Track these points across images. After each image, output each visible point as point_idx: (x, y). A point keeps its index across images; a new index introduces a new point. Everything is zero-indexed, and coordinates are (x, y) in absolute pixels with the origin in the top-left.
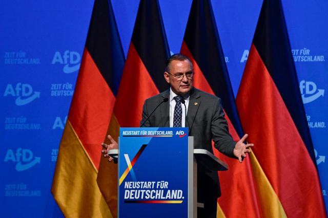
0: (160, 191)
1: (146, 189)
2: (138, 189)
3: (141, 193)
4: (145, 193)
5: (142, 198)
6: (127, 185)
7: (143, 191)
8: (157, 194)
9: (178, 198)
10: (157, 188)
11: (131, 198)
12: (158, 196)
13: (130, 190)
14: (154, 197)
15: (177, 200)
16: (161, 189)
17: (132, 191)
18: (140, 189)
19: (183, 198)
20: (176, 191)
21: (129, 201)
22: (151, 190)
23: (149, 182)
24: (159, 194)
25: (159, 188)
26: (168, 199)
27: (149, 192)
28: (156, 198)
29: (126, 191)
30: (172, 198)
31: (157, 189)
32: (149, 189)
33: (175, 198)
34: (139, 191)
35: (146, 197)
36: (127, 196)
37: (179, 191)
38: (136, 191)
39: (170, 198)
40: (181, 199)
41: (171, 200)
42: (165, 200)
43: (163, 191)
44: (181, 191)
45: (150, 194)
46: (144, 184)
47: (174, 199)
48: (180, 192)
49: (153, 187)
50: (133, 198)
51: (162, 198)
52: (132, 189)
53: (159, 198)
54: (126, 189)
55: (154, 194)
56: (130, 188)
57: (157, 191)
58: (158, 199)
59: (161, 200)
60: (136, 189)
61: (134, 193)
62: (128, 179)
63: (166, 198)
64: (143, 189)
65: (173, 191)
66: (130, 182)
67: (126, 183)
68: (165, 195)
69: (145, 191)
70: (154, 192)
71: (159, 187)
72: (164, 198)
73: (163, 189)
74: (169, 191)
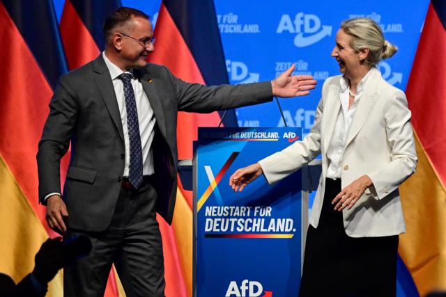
0: (259, 220)
1: (238, 218)
2: (226, 218)
3: (230, 223)
4: (236, 223)
5: (232, 230)
6: (209, 211)
7: (233, 220)
8: (254, 225)
9: (287, 230)
10: (255, 215)
11: (215, 230)
12: (256, 227)
13: (213, 218)
14: (250, 228)
15: (284, 233)
16: (261, 218)
17: (216, 220)
18: (229, 217)
19: (294, 230)
20: (284, 220)
21: (212, 235)
22: (245, 218)
23: (242, 207)
24: (258, 225)
25: (258, 216)
26: (271, 232)
27: (243, 221)
28: (254, 230)
29: (208, 220)
30: (278, 230)
31: (255, 217)
32: (242, 217)
33: (282, 230)
34: (228, 220)
35: (238, 229)
36: (209, 228)
37: (288, 220)
38: (223, 220)
39: (274, 230)
40: (291, 232)
41: (276, 233)
42: (267, 233)
43: (263, 220)
44: (292, 221)
45: (244, 224)
46: (234, 210)
47: (280, 232)
48: (290, 222)
49: (248, 215)
50: (218, 230)
51: (262, 230)
52: (218, 217)
53: (258, 230)
54: (208, 217)
55: (250, 225)
56: (213, 215)
57: (255, 220)
58: (256, 232)
59: (260, 233)
60: (222, 217)
61: (219, 223)
62: (211, 202)
63: (269, 230)
64: (233, 217)
65: (279, 220)
66: (214, 207)
67: (207, 207)
68: (266, 226)
69: (236, 220)
70: (251, 221)
71: (258, 214)
72: (265, 230)
73: (264, 217)
74: (273, 221)
